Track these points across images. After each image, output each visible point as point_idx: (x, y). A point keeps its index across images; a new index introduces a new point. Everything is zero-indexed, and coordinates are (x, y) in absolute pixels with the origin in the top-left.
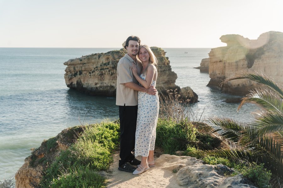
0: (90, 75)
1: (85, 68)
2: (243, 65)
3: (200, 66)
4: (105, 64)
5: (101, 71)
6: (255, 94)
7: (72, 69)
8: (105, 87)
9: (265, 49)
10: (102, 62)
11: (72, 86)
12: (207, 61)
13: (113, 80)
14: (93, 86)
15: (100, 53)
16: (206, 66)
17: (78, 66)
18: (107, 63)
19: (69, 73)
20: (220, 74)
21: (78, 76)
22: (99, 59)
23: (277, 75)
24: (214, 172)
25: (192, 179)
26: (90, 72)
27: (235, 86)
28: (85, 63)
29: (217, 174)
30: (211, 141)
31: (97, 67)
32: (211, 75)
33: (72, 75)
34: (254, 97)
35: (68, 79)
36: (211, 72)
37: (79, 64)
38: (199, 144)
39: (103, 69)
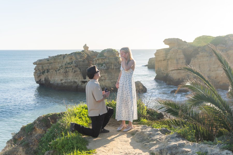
0: (56, 73)
1: (52, 67)
2: (182, 63)
3: (148, 64)
4: (69, 63)
5: (66, 69)
6: (187, 83)
7: (40, 68)
8: (69, 82)
9: (199, 50)
10: (66, 62)
11: (40, 82)
12: (153, 60)
13: (75, 76)
14: (59, 82)
15: (64, 54)
16: (152, 64)
17: (46, 65)
18: (70, 62)
19: (38, 71)
20: (164, 70)
21: (46, 74)
22: (63, 59)
23: (210, 70)
24: (159, 132)
25: (145, 137)
26: (56, 70)
27: (177, 80)
28: (52, 63)
29: (161, 134)
30: (157, 115)
31: (62, 66)
32: (157, 71)
33: (40, 73)
34: (187, 84)
35: (37, 77)
36: (157, 69)
37: (46, 63)
38: (149, 117)
39: (67, 68)
